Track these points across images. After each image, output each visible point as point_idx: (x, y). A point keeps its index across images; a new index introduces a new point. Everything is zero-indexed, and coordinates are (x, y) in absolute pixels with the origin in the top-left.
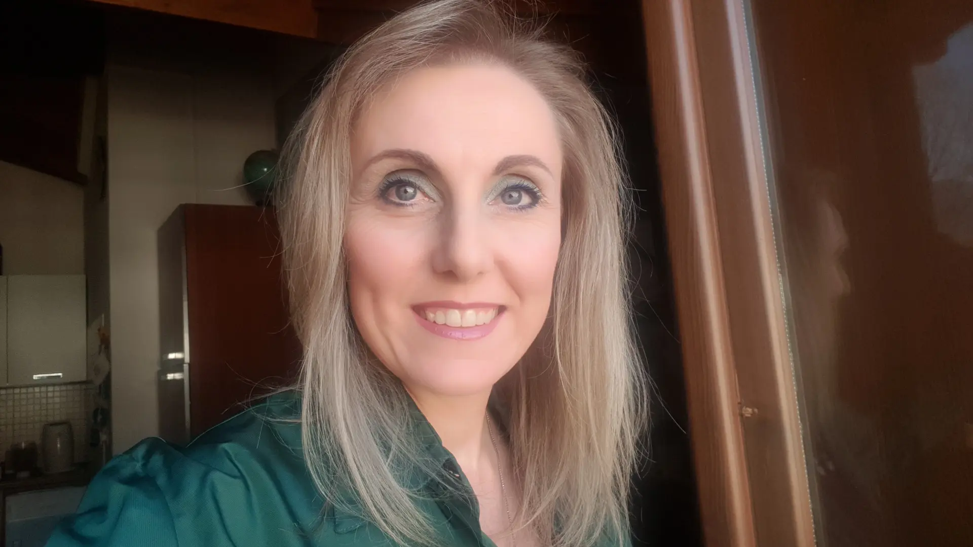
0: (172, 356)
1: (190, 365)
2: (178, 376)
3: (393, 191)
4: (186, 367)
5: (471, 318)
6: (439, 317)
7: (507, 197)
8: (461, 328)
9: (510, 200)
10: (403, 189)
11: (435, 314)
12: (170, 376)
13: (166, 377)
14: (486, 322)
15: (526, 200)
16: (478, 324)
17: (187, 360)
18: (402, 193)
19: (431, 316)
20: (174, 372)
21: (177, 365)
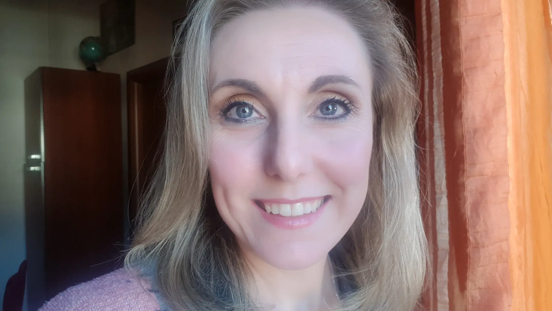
0: (34, 157)
1: (45, 163)
2: (36, 168)
3: (234, 111)
4: (42, 164)
5: (299, 209)
6: (275, 209)
7: (324, 110)
8: (292, 218)
9: (327, 112)
10: (241, 109)
11: (271, 206)
12: (32, 168)
13: (30, 169)
14: (313, 211)
15: (340, 110)
16: (305, 213)
17: (43, 160)
18: (241, 112)
19: (268, 208)
20: (34, 166)
21: (37, 162)
